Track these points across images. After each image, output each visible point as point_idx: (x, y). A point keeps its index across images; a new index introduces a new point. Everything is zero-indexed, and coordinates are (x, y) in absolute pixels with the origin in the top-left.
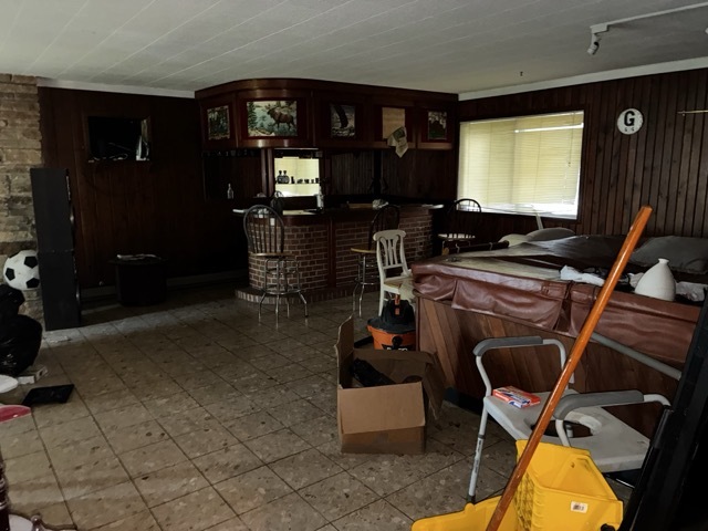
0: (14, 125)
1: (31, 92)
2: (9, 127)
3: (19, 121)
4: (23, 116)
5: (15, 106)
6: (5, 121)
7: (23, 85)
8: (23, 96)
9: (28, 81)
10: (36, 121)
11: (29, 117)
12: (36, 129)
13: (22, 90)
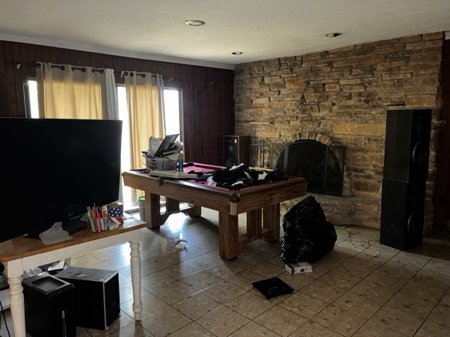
0: (418, 75)
1: (436, 46)
2: (414, 78)
3: (422, 72)
4: (426, 67)
5: (421, 59)
6: (411, 74)
7: (431, 40)
8: (428, 50)
9: (432, 37)
10: (437, 70)
11: (431, 67)
12: (436, 77)
13: (429, 45)
